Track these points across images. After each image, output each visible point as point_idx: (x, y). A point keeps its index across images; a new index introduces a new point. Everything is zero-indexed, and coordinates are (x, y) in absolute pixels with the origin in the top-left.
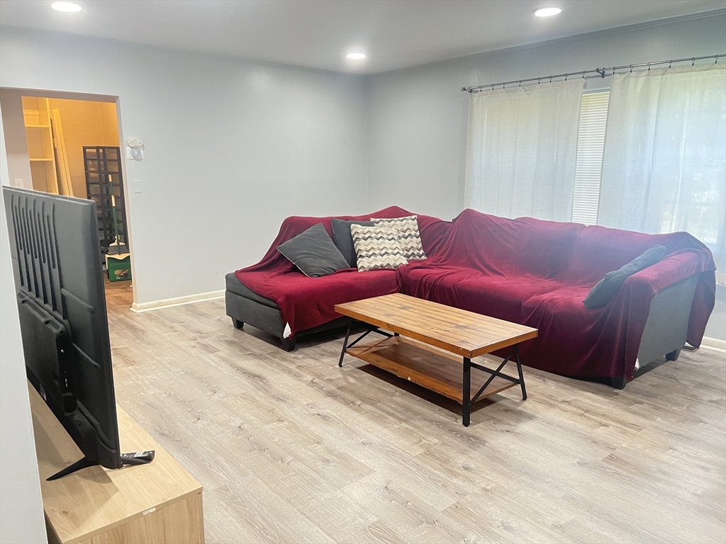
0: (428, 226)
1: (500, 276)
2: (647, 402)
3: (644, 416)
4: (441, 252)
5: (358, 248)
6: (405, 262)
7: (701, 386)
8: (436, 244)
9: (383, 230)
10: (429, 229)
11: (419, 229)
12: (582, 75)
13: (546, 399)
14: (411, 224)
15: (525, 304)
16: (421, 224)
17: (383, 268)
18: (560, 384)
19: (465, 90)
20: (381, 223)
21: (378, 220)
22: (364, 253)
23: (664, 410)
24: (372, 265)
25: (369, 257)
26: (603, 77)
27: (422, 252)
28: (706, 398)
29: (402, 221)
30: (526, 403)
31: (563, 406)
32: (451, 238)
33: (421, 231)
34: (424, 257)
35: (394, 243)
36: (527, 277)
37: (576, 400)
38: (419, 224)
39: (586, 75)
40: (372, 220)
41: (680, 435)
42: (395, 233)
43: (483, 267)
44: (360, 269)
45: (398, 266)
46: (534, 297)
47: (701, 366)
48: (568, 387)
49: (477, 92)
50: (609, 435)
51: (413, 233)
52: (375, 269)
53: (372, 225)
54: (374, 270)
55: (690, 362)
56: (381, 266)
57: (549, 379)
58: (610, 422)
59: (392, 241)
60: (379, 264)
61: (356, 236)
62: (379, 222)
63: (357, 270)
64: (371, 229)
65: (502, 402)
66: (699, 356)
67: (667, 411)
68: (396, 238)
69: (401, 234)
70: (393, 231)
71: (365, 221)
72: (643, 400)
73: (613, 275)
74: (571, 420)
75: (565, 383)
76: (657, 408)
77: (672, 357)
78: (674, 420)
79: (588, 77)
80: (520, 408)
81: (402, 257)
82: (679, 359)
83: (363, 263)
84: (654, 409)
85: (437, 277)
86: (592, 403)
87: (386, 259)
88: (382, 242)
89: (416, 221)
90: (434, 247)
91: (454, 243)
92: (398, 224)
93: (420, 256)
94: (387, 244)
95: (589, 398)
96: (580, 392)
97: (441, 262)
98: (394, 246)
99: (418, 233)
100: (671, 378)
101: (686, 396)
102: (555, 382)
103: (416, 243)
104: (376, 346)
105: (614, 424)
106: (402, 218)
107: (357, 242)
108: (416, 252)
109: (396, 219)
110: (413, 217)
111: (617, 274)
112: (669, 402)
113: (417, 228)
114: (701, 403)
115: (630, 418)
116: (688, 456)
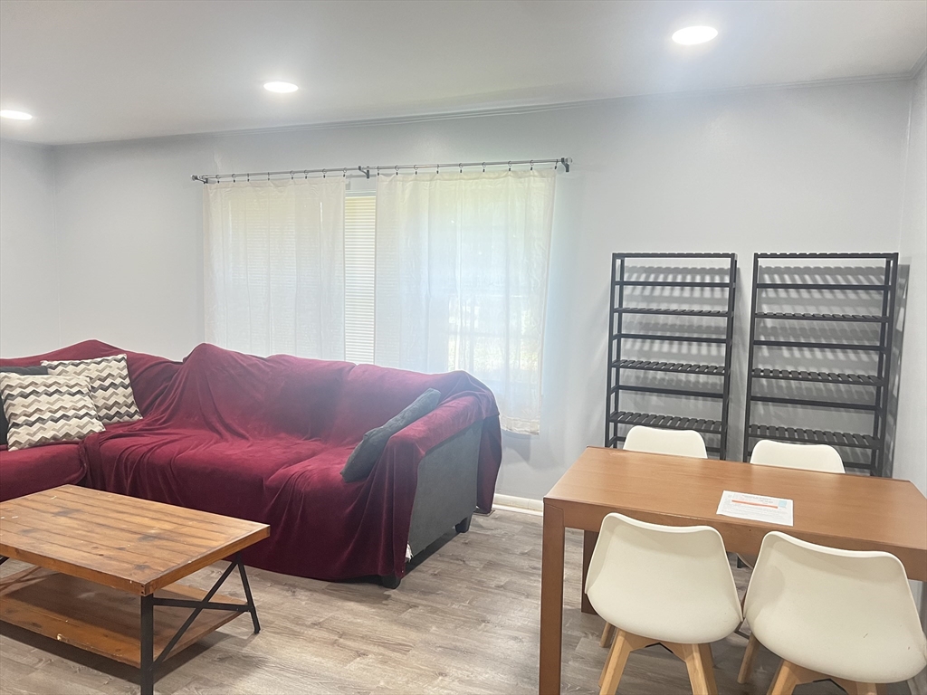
0: (146, 369)
1: (243, 441)
2: (424, 602)
3: (416, 627)
4: (162, 408)
5: (10, 411)
6: (98, 427)
7: (490, 565)
8: (156, 398)
9: (61, 379)
10: (146, 374)
11: (130, 375)
12: (342, 173)
13: (289, 625)
14: (115, 368)
15: (267, 483)
16: (134, 367)
17: (56, 441)
18: (316, 595)
19: (196, 178)
20: (60, 368)
21: (56, 363)
22: (21, 420)
23: (443, 612)
24: (36, 438)
25: (31, 424)
26: (368, 178)
27: (133, 409)
28: (493, 584)
29: (99, 363)
30: (258, 640)
31: (312, 632)
32: (178, 386)
33: (134, 377)
34: (137, 417)
35: (81, 400)
36: (281, 439)
37: (333, 618)
38: (129, 367)
39: (348, 173)
40: (45, 363)
41: (455, 648)
42: (84, 383)
43: (221, 429)
44: (12, 446)
45: (85, 436)
46: (281, 471)
47: (494, 536)
48: (325, 597)
49: (214, 182)
50: (364, 669)
51: (118, 381)
52: (43, 443)
53: (44, 371)
54: (40, 446)
55: (482, 532)
56: (54, 438)
57: (303, 588)
58: (371, 648)
59: (78, 396)
60: (49, 435)
61: (7, 392)
62: (57, 366)
63: (7, 449)
64: (38, 379)
65: (222, 645)
66: (493, 521)
67: (446, 613)
68: (85, 390)
69: (97, 384)
70: (83, 380)
71: (31, 366)
72: (419, 601)
73: (374, 435)
74: (317, 656)
75: (324, 592)
76: (434, 611)
77: (462, 527)
78: (451, 626)
79: (351, 176)
80: (246, 650)
81: (94, 420)
82: (471, 529)
83: (19, 436)
84: (431, 612)
85: (145, 449)
86: (352, 619)
87: (63, 427)
88: (58, 400)
89: (123, 363)
90: (153, 402)
91: (181, 394)
92: (93, 368)
93: (131, 416)
94: (67, 401)
95: (351, 612)
96: (340, 603)
97: (160, 425)
98: (80, 405)
99: (127, 381)
100: (458, 559)
101: (471, 585)
102: (308, 593)
103: (123, 396)
104: (18, 581)
105: (376, 649)
106: (99, 359)
107: (9, 402)
108: (123, 410)
109: (89, 361)
110: (120, 356)
111: (379, 432)
112: (450, 597)
113: (125, 372)
114: (487, 592)
115: (398, 634)
116: (461, 681)
